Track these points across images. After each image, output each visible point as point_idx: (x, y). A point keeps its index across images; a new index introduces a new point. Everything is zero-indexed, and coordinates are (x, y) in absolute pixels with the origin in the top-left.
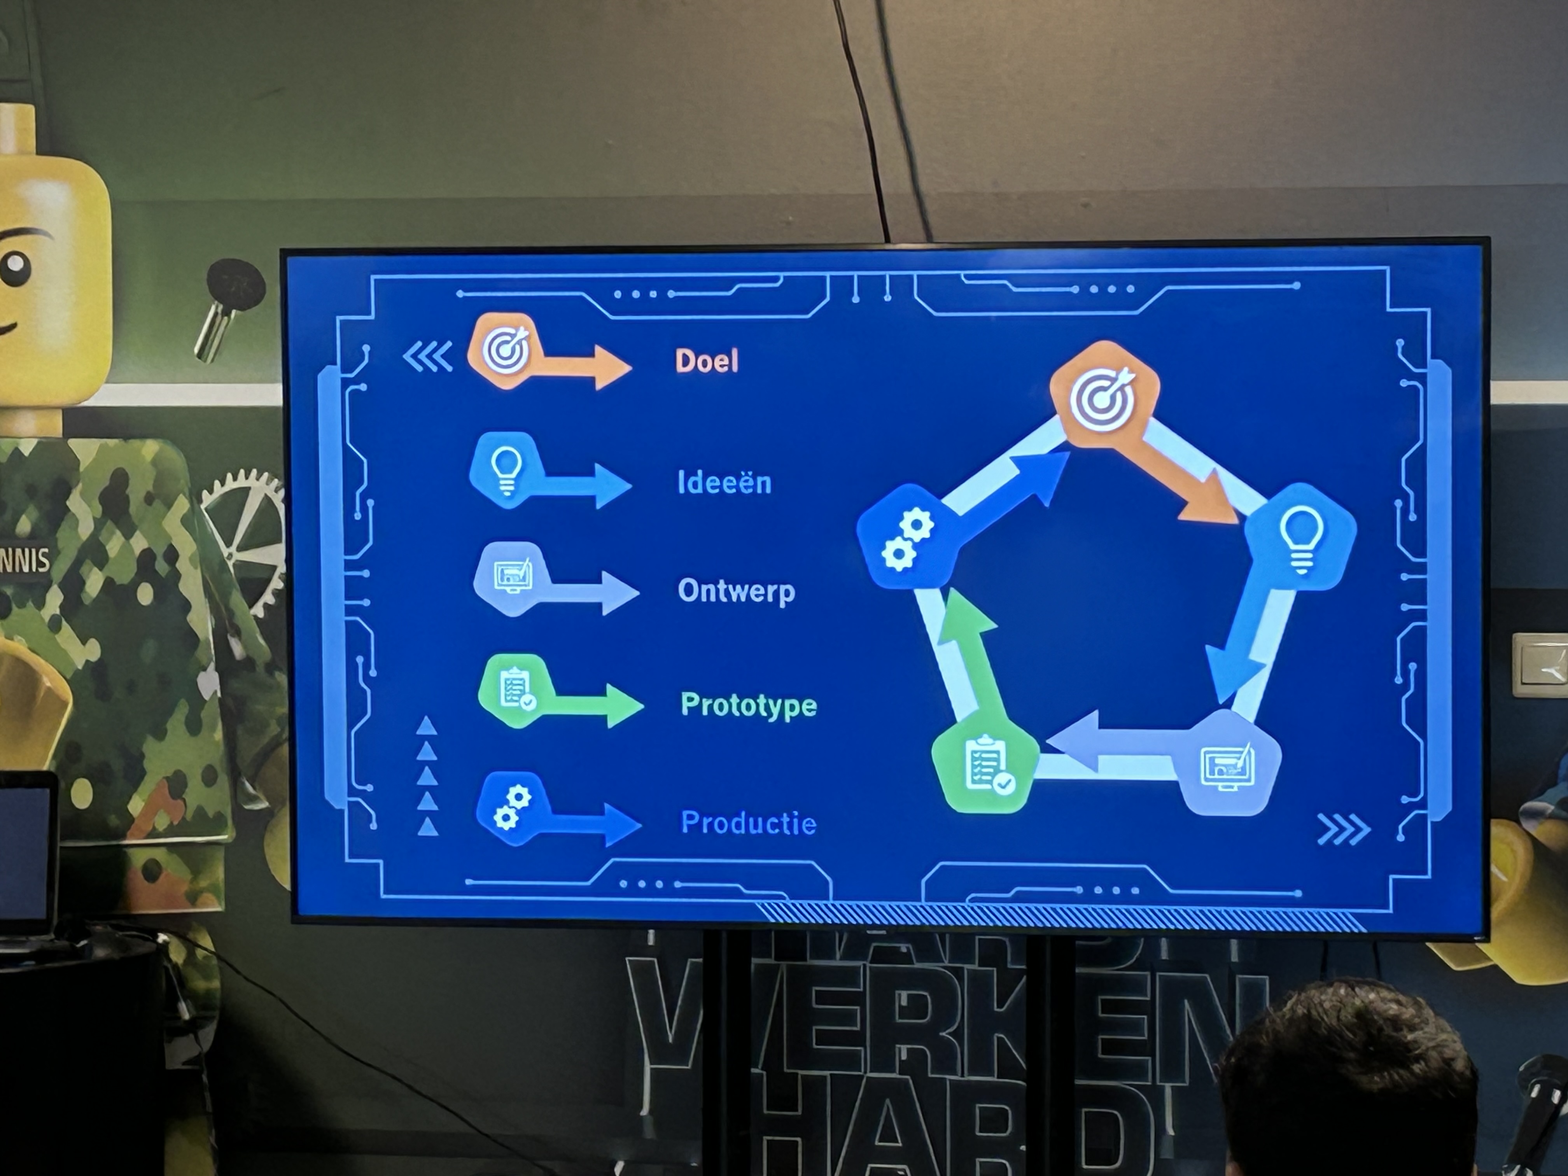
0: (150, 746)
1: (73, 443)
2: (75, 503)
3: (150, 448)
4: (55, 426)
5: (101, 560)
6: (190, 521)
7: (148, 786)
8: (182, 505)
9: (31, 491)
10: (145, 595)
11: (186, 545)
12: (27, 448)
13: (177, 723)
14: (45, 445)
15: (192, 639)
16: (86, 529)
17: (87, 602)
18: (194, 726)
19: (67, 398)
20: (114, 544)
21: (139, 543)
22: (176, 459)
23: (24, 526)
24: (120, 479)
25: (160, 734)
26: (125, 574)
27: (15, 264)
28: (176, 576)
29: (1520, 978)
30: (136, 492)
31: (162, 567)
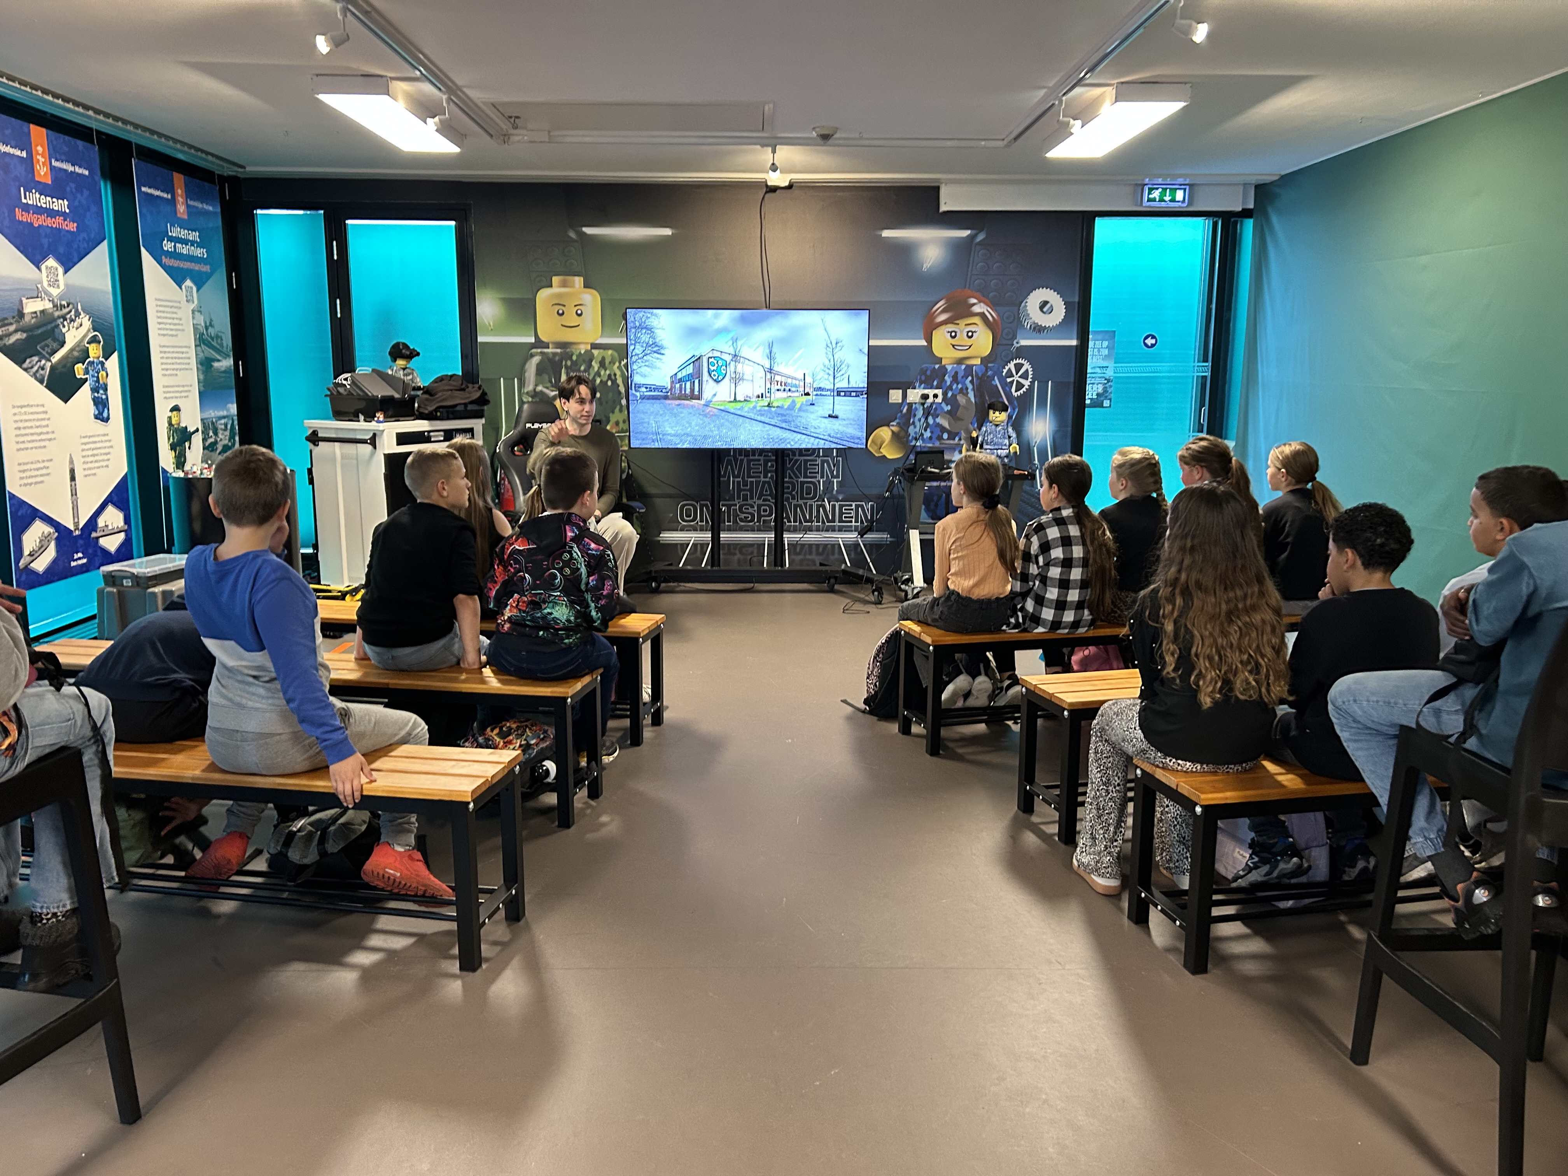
0: (611, 415)
1: (593, 351)
2: (593, 363)
3: (610, 352)
4: (589, 347)
5: (600, 376)
6: (619, 368)
7: (611, 423)
8: (617, 364)
9: (584, 361)
10: (609, 383)
11: (618, 373)
12: (583, 352)
13: (617, 410)
14: (586, 351)
15: (620, 393)
16: (596, 369)
18: (621, 411)
19: (591, 341)
20: (602, 373)
21: (608, 372)
22: (616, 354)
23: (582, 368)
24: (603, 359)
25: (613, 412)
26: (605, 379)
27: (579, 312)
28: (616, 379)
29: (889, 457)
30: (607, 362)
31: (613, 377)
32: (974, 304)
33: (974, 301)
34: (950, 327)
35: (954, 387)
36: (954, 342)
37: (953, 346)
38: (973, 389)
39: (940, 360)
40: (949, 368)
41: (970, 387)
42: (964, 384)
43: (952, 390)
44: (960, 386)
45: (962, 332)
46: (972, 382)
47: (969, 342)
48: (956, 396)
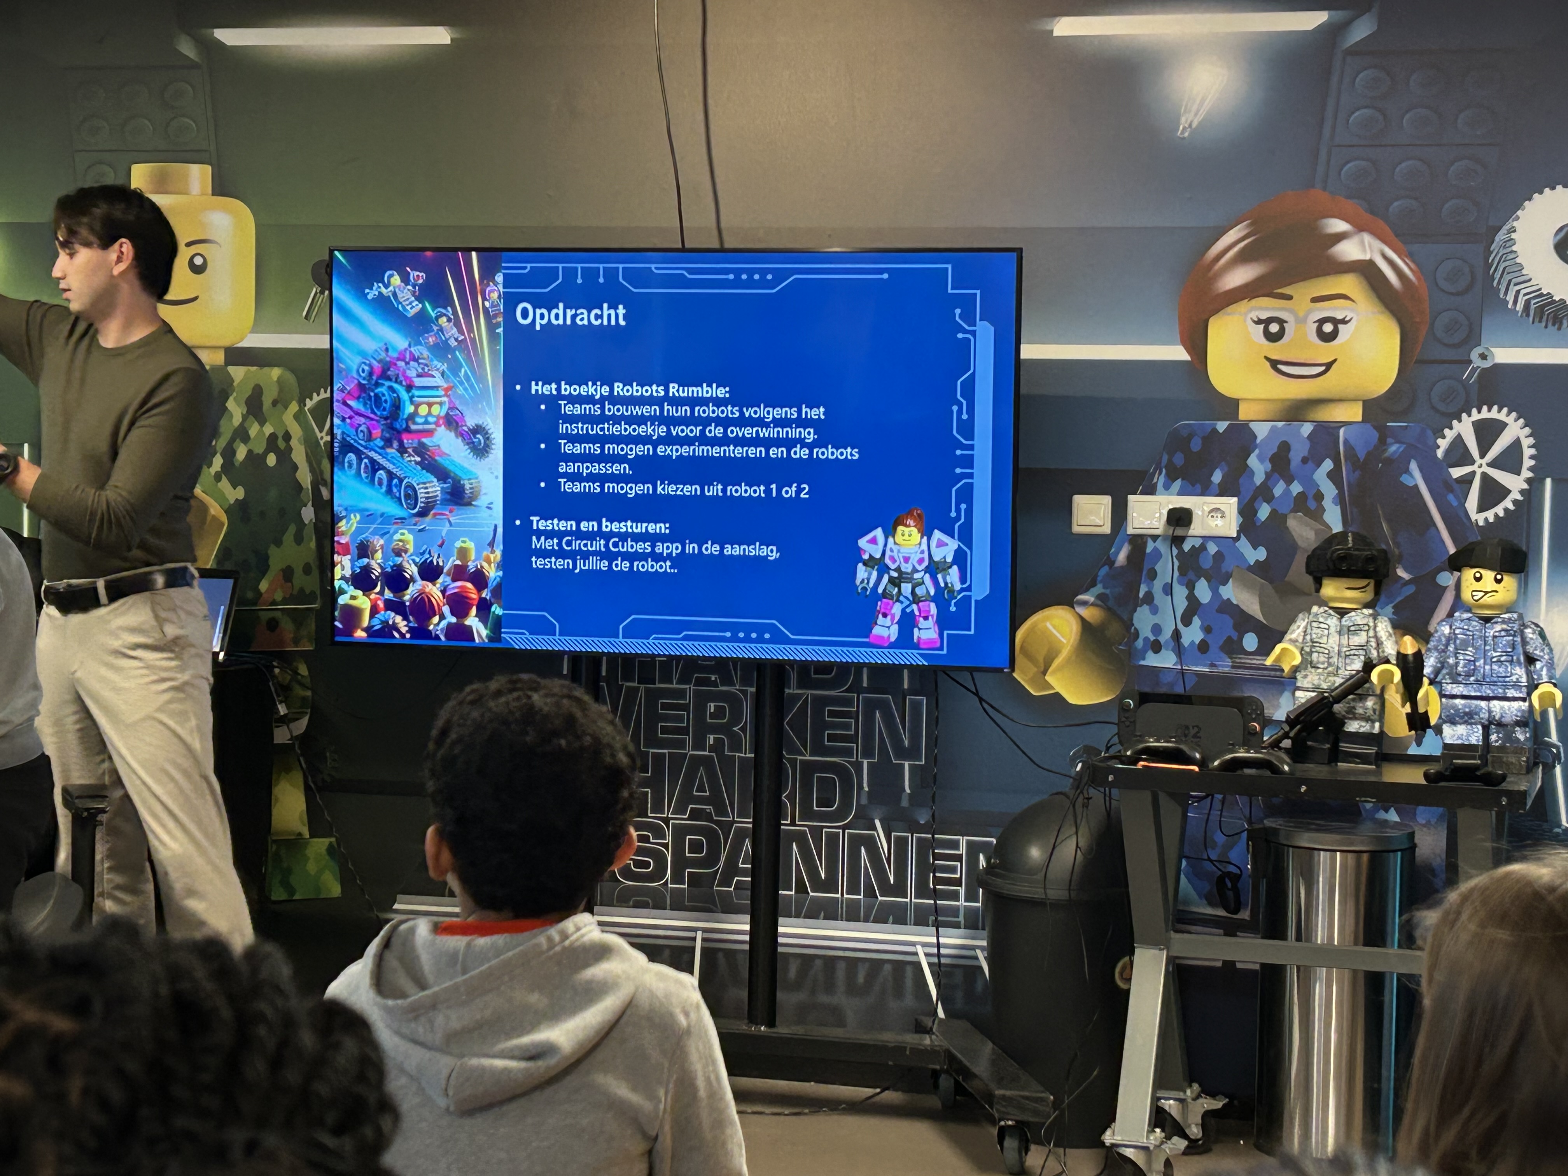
0: (272, 550)
1: (230, 369)
2: (231, 405)
3: (275, 372)
4: (220, 358)
5: (246, 439)
6: (298, 416)
7: (270, 574)
8: (294, 407)
10: (271, 460)
11: (295, 430)
13: (288, 537)
14: (214, 370)
15: (299, 487)
16: (237, 420)
17: (237, 464)
18: (299, 538)
19: (228, 341)
20: (254, 430)
21: (268, 429)
22: (291, 379)
24: (258, 391)
25: (278, 542)
26: (259, 448)
27: (198, 261)
28: (290, 449)
29: (1073, 698)
30: (267, 401)
31: (281, 443)
32: (1340, 237)
33: (1338, 226)
34: (1265, 307)
35: (1279, 490)
36: (1276, 351)
37: (1274, 364)
38: (1340, 500)
39: (1230, 406)
40: (1262, 430)
41: (1329, 490)
42: (1308, 481)
43: (1269, 498)
44: (1296, 488)
45: (1301, 321)
46: (1334, 476)
47: (1324, 352)
48: (1285, 517)
